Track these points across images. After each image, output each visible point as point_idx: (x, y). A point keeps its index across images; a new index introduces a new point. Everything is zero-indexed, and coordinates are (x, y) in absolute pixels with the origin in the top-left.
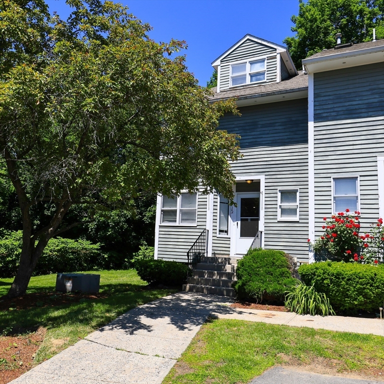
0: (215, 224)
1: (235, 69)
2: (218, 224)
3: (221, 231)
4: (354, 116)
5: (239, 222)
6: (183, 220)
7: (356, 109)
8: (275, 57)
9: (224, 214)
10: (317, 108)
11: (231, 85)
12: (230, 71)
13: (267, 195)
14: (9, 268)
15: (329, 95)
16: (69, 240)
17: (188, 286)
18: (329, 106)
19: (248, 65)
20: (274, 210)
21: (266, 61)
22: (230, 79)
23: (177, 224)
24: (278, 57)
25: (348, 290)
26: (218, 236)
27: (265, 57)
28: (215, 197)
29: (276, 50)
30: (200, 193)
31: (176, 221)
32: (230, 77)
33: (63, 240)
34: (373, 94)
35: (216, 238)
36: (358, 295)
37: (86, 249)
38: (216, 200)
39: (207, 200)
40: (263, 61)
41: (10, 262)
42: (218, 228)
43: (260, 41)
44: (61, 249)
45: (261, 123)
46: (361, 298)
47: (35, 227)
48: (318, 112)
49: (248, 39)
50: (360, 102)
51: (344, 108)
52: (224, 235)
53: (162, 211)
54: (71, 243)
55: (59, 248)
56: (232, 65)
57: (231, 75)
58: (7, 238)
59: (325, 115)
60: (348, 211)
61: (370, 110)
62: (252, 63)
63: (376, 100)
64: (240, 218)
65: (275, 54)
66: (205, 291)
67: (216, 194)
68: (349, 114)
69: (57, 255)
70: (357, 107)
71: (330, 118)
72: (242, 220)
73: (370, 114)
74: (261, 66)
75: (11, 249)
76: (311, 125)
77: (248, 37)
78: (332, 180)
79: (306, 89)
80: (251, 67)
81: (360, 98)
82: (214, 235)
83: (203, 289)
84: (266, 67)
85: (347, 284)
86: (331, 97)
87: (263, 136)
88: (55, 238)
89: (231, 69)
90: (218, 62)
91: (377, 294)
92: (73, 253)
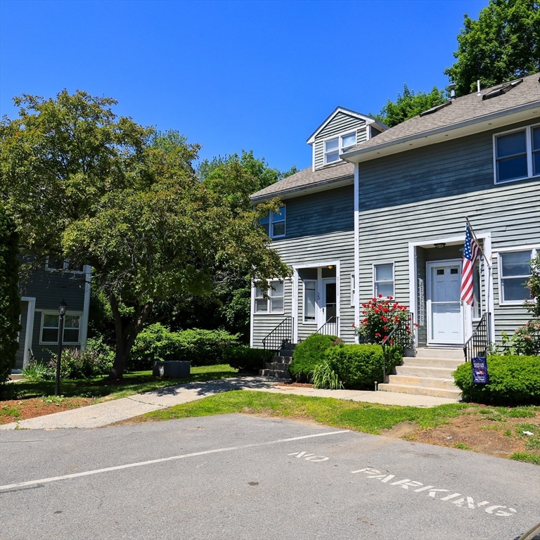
0: (300, 311)
1: (329, 144)
2: (303, 311)
3: (306, 318)
4: (390, 203)
5: (325, 308)
6: (273, 308)
7: (392, 197)
8: (364, 130)
9: (311, 300)
10: (362, 197)
11: (325, 163)
12: (324, 148)
13: (342, 281)
14: (148, 361)
15: (371, 184)
16: (206, 331)
17: (263, 371)
18: (371, 195)
19: (340, 140)
20: (348, 295)
21: (357, 135)
22: (323, 157)
23: (268, 313)
24: (368, 128)
25: (350, 367)
26: (304, 322)
27: (355, 130)
28: (300, 284)
29: (365, 121)
30: (286, 281)
31: (267, 310)
32: (324, 154)
33: (198, 330)
34: (405, 181)
35: (302, 325)
36: (357, 371)
37: (224, 340)
38: (300, 287)
39: (292, 287)
40: (353, 134)
41: (148, 355)
42: (303, 315)
43: (350, 113)
44: (197, 341)
45: (336, 207)
46: (359, 373)
47: (174, 318)
48: (362, 201)
49: (339, 112)
50: (395, 190)
51: (383, 197)
52: (310, 322)
53: (256, 300)
54: (210, 335)
55: (195, 340)
56: (325, 141)
57: (324, 152)
58: (145, 331)
59: (368, 204)
60: (380, 296)
61: (404, 197)
62: (344, 137)
63: (408, 187)
64: (325, 304)
65: (365, 126)
66: (276, 375)
67: (301, 281)
68: (387, 202)
69: (195, 348)
70: (392, 195)
71: (372, 206)
72: (327, 306)
73: (404, 201)
74: (352, 140)
75: (150, 342)
76: (357, 213)
77: (339, 110)
78: (373, 267)
79: (352, 176)
80: (343, 142)
81: (395, 186)
82: (300, 322)
83: (275, 373)
84: (356, 141)
85: (348, 362)
86: (373, 186)
87: (338, 221)
88: (191, 328)
89: (324, 145)
90: (312, 139)
91: (373, 370)
92: (211, 345)
